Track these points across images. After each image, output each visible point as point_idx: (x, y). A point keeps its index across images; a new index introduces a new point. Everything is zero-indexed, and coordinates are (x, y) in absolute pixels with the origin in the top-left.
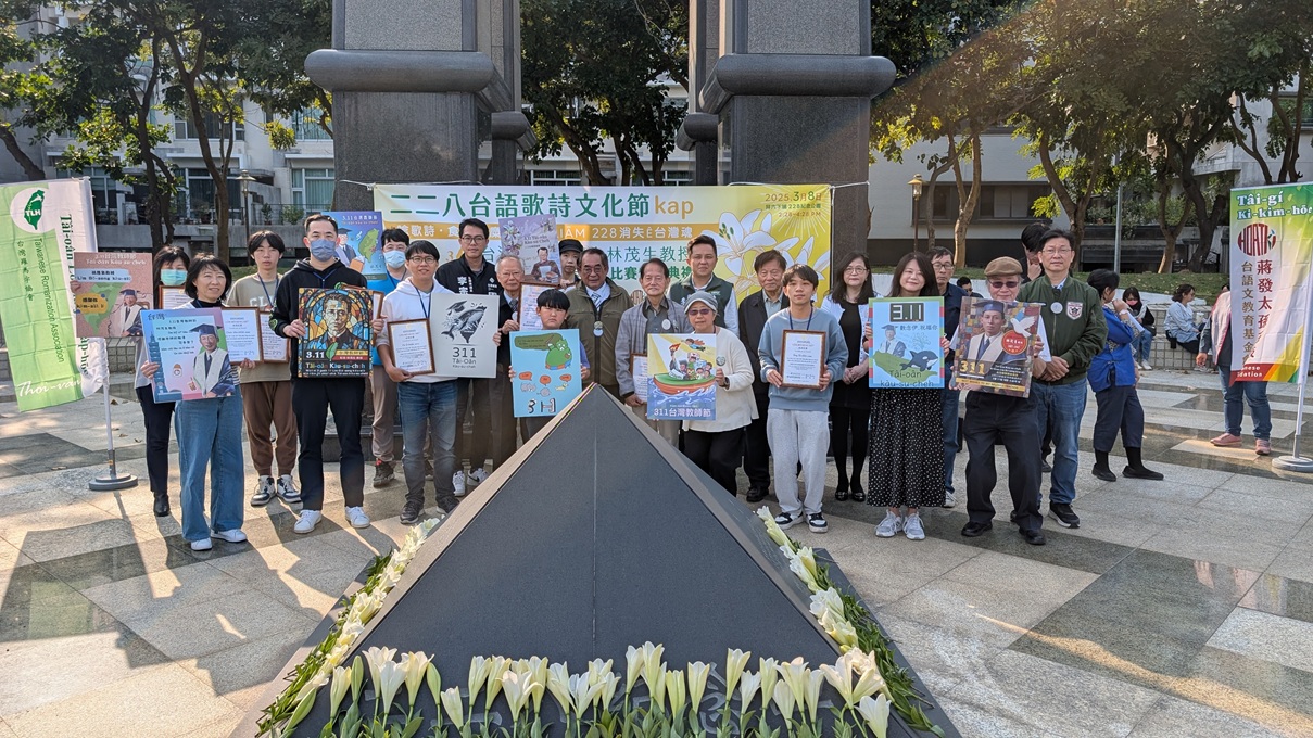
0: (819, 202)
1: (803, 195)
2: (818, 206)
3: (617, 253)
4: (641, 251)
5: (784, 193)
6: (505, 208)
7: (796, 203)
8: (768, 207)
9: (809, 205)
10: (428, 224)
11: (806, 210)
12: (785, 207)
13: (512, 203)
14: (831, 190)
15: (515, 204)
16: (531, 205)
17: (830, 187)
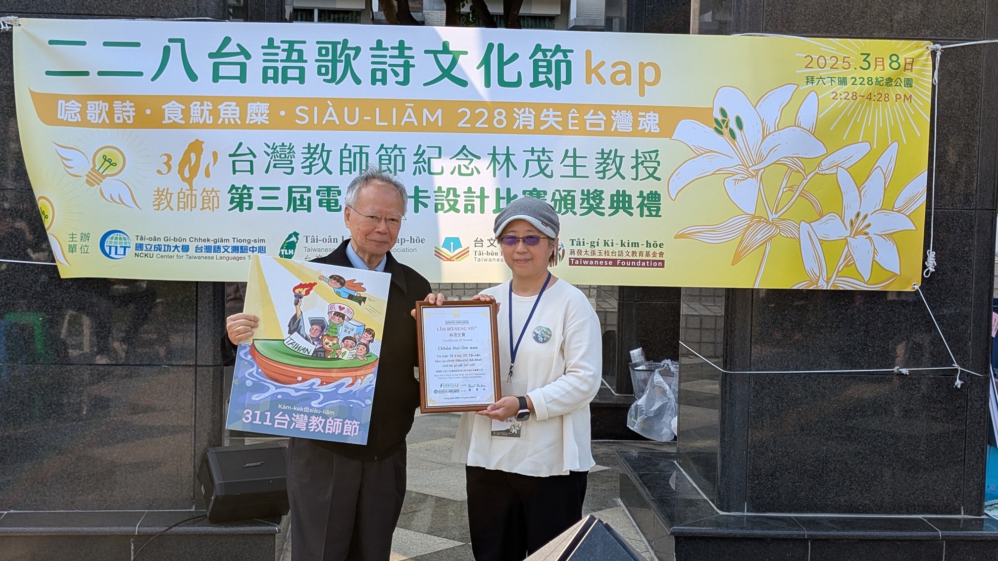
0: (909, 75)
1: (879, 60)
2: (909, 83)
3: (508, 159)
4: (557, 156)
5: (841, 55)
6: (280, 65)
7: (866, 74)
8: (810, 80)
9: (890, 80)
10: (123, 98)
11: (885, 90)
12: (843, 81)
13: (295, 56)
14: (934, 53)
15: (301, 59)
16: (334, 61)
17: (932, 46)
